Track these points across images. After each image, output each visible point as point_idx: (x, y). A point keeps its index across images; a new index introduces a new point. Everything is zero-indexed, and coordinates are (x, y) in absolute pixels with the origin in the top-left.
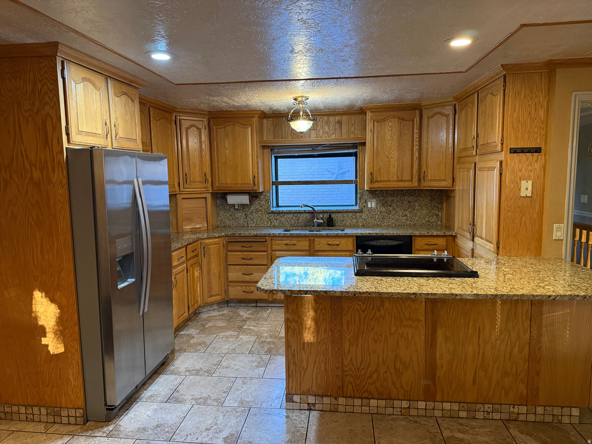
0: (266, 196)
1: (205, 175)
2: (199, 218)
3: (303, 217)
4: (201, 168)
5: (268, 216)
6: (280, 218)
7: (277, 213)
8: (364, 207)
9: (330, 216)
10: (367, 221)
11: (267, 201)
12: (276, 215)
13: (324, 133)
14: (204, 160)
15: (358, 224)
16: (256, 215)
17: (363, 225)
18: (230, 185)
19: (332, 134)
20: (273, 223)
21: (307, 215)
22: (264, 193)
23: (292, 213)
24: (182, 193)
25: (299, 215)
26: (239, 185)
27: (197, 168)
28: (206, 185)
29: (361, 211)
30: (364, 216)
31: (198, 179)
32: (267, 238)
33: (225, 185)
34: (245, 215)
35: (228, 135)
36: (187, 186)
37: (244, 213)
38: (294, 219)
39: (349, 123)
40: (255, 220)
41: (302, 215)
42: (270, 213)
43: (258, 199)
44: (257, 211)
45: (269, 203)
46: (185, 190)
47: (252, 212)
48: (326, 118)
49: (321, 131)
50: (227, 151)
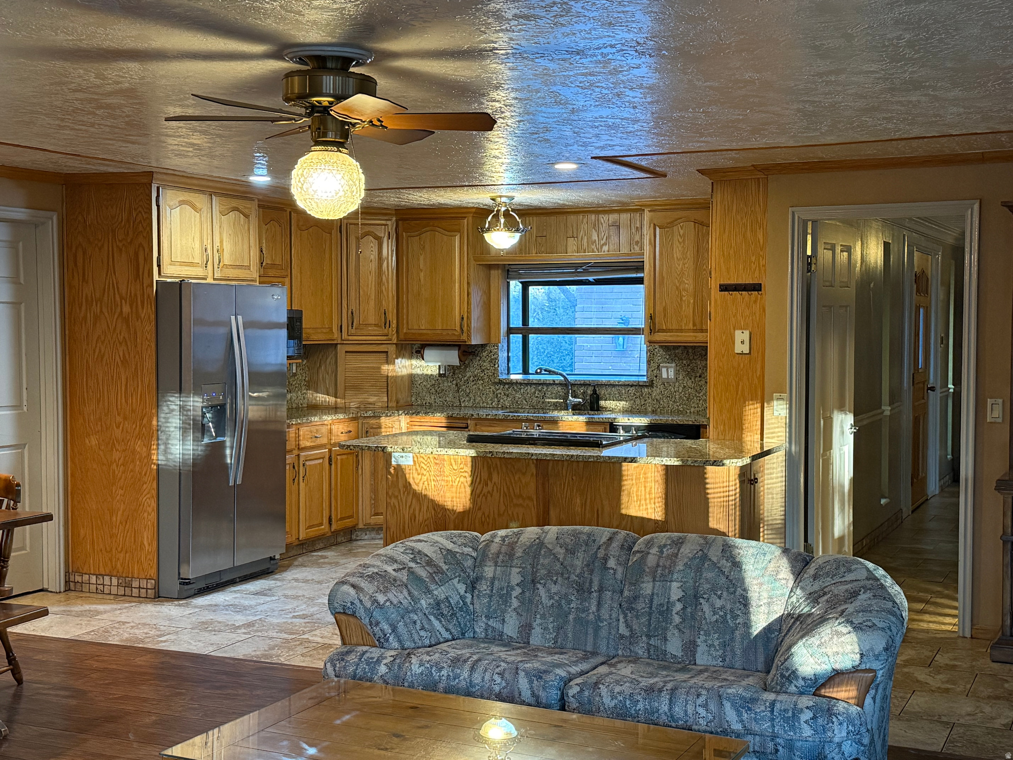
0: (491, 352)
1: (385, 314)
2: (372, 386)
3: (552, 393)
4: (379, 302)
5: (493, 388)
6: (514, 393)
7: (508, 384)
8: (656, 377)
9: (595, 391)
10: (661, 403)
11: (494, 361)
12: (507, 386)
13: (590, 243)
14: (384, 289)
15: (646, 409)
16: (475, 386)
17: (653, 411)
18: (425, 332)
19: (603, 245)
20: (502, 401)
21: (559, 388)
22: (488, 348)
23: (534, 384)
24: (345, 342)
25: (545, 388)
26: (439, 332)
27: (372, 303)
28: (386, 331)
29: (650, 384)
30: (656, 392)
31: (372, 319)
32: (469, 422)
33: (417, 332)
34: (457, 385)
35: (424, 247)
36: (353, 331)
37: (454, 382)
38: (536, 395)
39: (632, 225)
40: (471, 395)
41: (550, 387)
42: (495, 383)
43: (478, 358)
44: (477, 378)
45: (496, 366)
46: (350, 338)
47: (467, 381)
48: (593, 217)
49: (585, 240)
50: (422, 275)
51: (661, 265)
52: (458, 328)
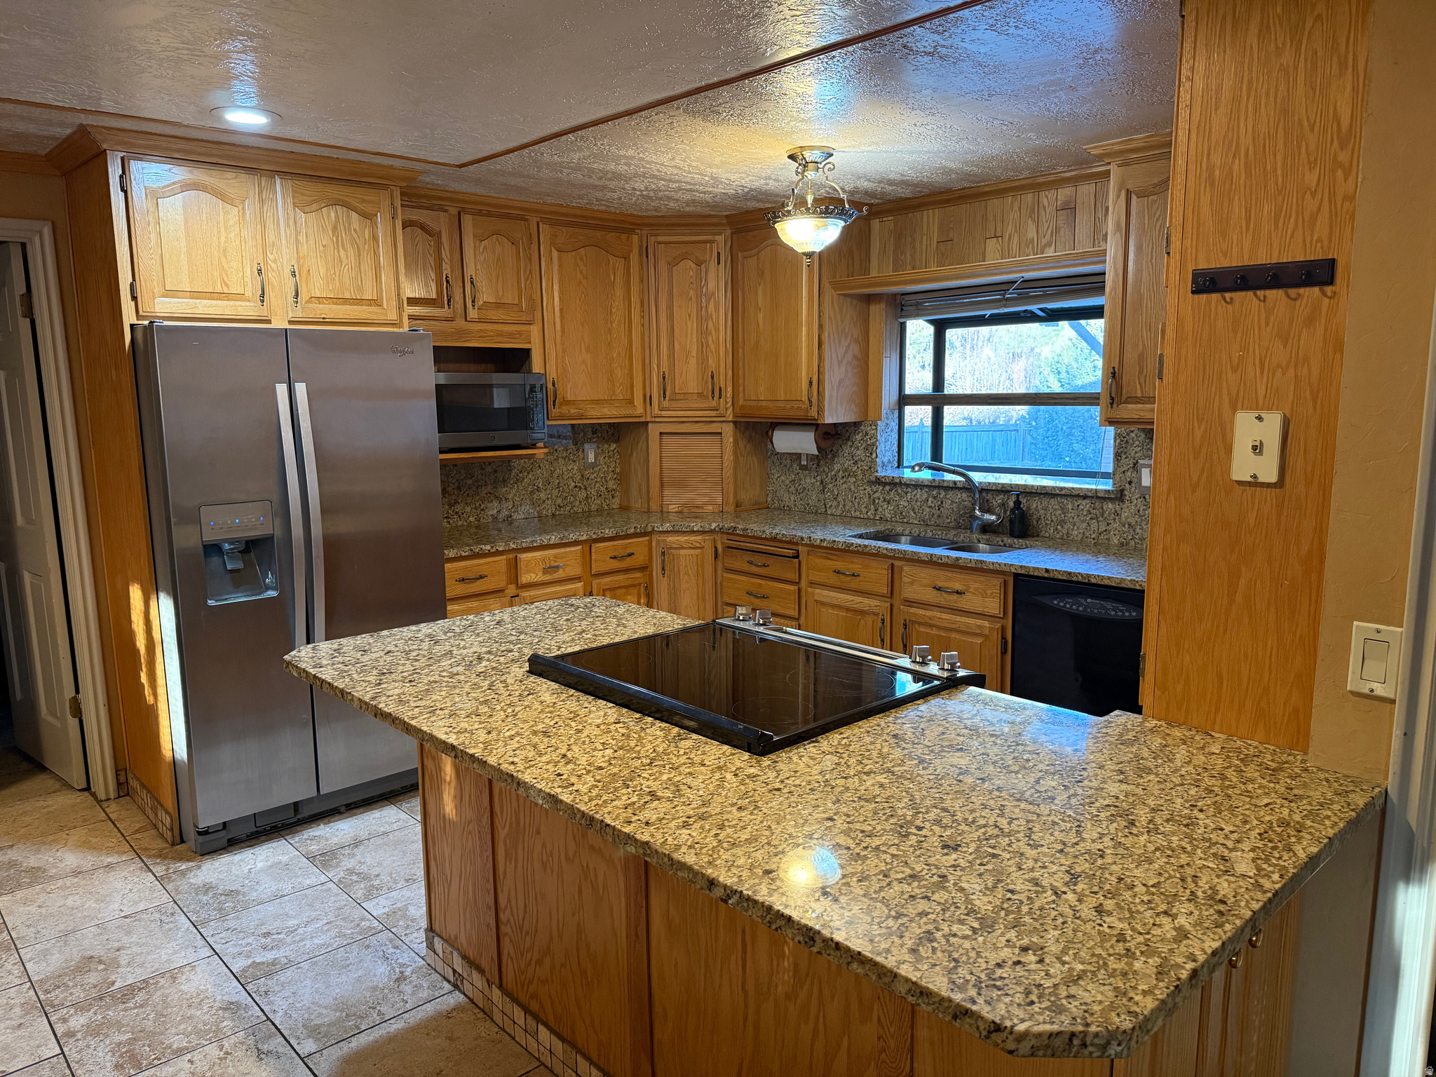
0: (867, 434)
1: (712, 377)
2: (703, 481)
3: (952, 502)
4: (702, 361)
5: (868, 489)
6: (897, 498)
7: (889, 484)
8: (1130, 483)
9: (1017, 503)
10: (1138, 530)
11: (871, 448)
12: (888, 488)
13: (1023, 245)
14: (710, 341)
15: (1108, 539)
16: (845, 486)
17: (1122, 544)
18: (764, 404)
19: (1045, 246)
20: (880, 509)
21: (964, 495)
22: (863, 428)
23: (927, 486)
24: (657, 420)
25: (943, 494)
26: (781, 404)
27: (693, 361)
28: (714, 404)
29: (1119, 496)
30: (1127, 511)
31: (693, 386)
32: (800, 548)
33: (755, 404)
34: (822, 482)
35: (763, 273)
36: (666, 404)
37: (819, 478)
38: (929, 503)
39: (1099, 205)
40: (840, 499)
41: (951, 493)
42: (871, 483)
43: (850, 443)
44: (848, 473)
45: (874, 455)
46: (664, 413)
47: (835, 478)
48: (1030, 197)
49: (1016, 240)
50: (761, 316)
51: (1139, 271)
52: (805, 398)
